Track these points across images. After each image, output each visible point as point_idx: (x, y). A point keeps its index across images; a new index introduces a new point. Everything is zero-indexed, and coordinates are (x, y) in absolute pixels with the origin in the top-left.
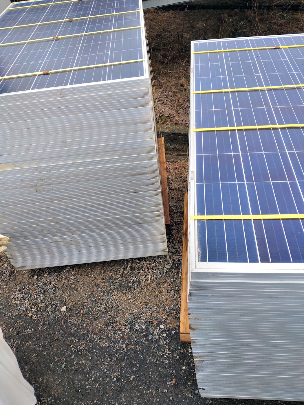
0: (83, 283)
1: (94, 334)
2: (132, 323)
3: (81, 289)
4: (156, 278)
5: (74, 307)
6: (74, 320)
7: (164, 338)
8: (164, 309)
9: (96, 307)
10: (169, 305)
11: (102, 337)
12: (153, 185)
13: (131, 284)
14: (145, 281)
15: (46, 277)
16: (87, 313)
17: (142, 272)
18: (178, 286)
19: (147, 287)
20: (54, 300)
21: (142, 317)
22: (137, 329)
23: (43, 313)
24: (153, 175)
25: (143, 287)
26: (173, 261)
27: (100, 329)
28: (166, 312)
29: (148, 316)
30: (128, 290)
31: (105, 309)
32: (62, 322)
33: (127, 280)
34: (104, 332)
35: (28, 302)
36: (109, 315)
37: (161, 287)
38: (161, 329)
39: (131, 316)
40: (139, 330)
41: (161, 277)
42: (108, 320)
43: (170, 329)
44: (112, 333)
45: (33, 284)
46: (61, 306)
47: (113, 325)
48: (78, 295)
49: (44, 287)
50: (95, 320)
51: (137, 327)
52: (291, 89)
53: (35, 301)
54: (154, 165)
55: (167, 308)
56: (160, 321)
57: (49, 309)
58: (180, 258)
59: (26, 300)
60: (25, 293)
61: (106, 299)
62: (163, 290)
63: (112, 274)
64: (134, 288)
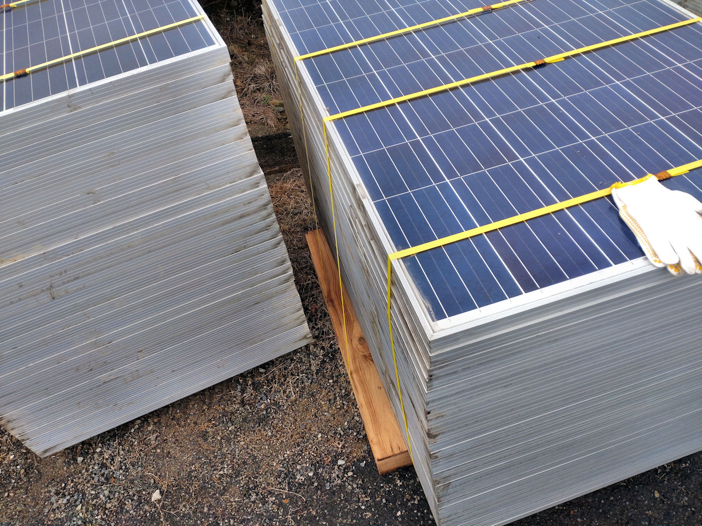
0: (177, 440)
1: (229, 518)
2: (289, 475)
3: (175, 451)
4: (303, 388)
5: (174, 487)
6: (183, 509)
7: (350, 479)
8: (336, 433)
9: (215, 472)
10: (339, 423)
11: (246, 517)
12: (267, 230)
13: (264, 412)
14: (285, 398)
15: (101, 452)
16: (203, 488)
17: (276, 385)
18: (344, 388)
19: (293, 407)
20: (132, 488)
21: (302, 460)
22: (300, 481)
23: (120, 517)
24: (264, 213)
25: (287, 409)
26: (322, 351)
27: (236, 506)
28: (339, 437)
29: (313, 454)
30: (261, 424)
31: (233, 470)
32: (162, 520)
33: (254, 407)
34: (245, 509)
35: (82, 508)
36: (244, 477)
37: (317, 399)
38: (340, 467)
39: (283, 465)
40: (306, 483)
41: (311, 383)
42: (245, 486)
43: (356, 462)
44: (260, 505)
45: (80, 472)
46: (148, 494)
47: (256, 490)
48: (173, 463)
49: (103, 471)
50: (222, 495)
51: (300, 478)
53: (95, 501)
54: (263, 195)
55: (340, 429)
56: (334, 454)
57: (129, 505)
58: (332, 342)
59: (77, 506)
60: (69, 494)
61: (229, 452)
62: (323, 403)
63: (222, 406)
64: (271, 417)
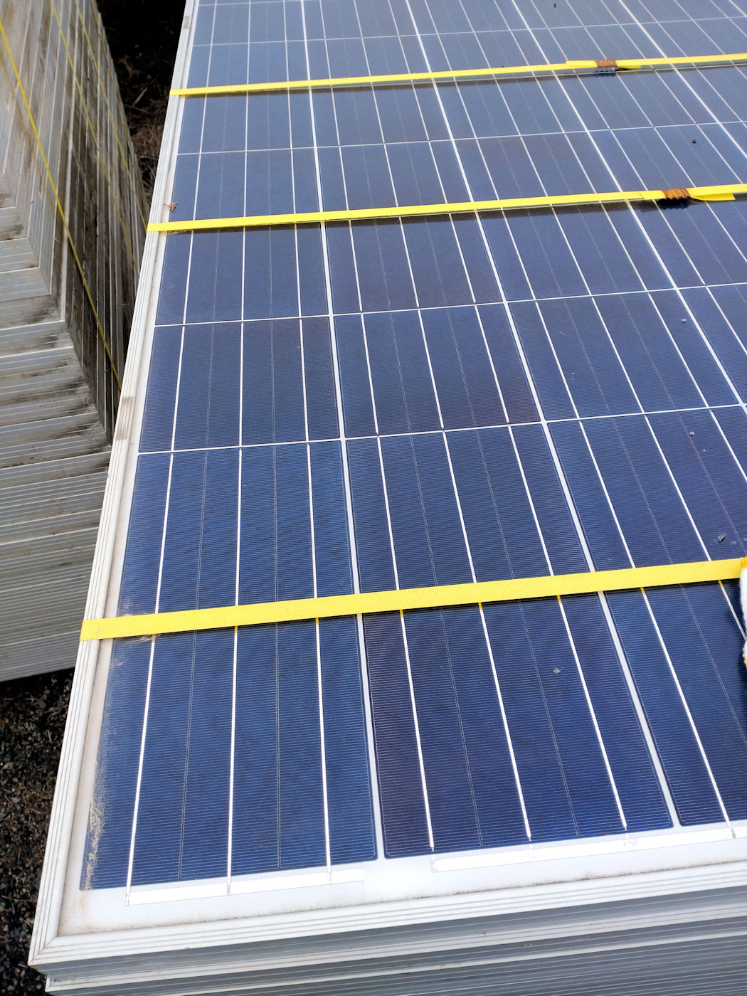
12: (80, 434)
24: (71, 400)
52: (519, 80)
54: (66, 364)
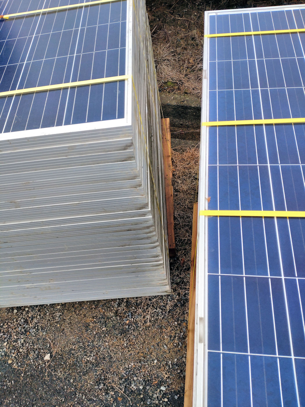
0: (71, 323)
1: (83, 394)
2: (128, 381)
3: (67, 331)
4: (157, 320)
5: (59, 355)
6: (59, 374)
7: (165, 403)
8: (167, 364)
9: (85, 357)
10: (171, 357)
11: (93, 398)
13: (127, 327)
14: (143, 322)
15: (28, 311)
16: (74, 364)
17: (140, 310)
18: (183, 331)
19: (146, 331)
20: (37, 344)
21: (139, 374)
22: (133, 389)
23: (25, 361)
25: (141, 331)
26: (177, 297)
27: (90, 387)
28: (168, 368)
29: (147, 373)
30: (122, 335)
31: (96, 360)
32: (46, 374)
33: (122, 320)
34: (94, 392)
35: (7, 345)
36: (100, 369)
37: (163, 332)
38: (161, 391)
39: (126, 372)
40: (136, 392)
41: (163, 318)
42: (99, 376)
43: (173, 393)
44: (104, 394)
45: (13, 320)
46: (44, 352)
47: (105, 382)
48: (64, 338)
49: (24, 326)
50: (84, 375)
51: (133, 387)
53: (15, 343)
55: (170, 362)
56: (161, 380)
57: (31, 356)
58: (186, 292)
59: (5, 342)
60: (3, 332)
61: (97, 346)
62: (166, 337)
63: (104, 310)
64: (130, 332)
